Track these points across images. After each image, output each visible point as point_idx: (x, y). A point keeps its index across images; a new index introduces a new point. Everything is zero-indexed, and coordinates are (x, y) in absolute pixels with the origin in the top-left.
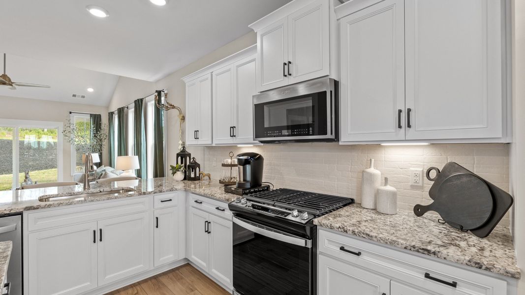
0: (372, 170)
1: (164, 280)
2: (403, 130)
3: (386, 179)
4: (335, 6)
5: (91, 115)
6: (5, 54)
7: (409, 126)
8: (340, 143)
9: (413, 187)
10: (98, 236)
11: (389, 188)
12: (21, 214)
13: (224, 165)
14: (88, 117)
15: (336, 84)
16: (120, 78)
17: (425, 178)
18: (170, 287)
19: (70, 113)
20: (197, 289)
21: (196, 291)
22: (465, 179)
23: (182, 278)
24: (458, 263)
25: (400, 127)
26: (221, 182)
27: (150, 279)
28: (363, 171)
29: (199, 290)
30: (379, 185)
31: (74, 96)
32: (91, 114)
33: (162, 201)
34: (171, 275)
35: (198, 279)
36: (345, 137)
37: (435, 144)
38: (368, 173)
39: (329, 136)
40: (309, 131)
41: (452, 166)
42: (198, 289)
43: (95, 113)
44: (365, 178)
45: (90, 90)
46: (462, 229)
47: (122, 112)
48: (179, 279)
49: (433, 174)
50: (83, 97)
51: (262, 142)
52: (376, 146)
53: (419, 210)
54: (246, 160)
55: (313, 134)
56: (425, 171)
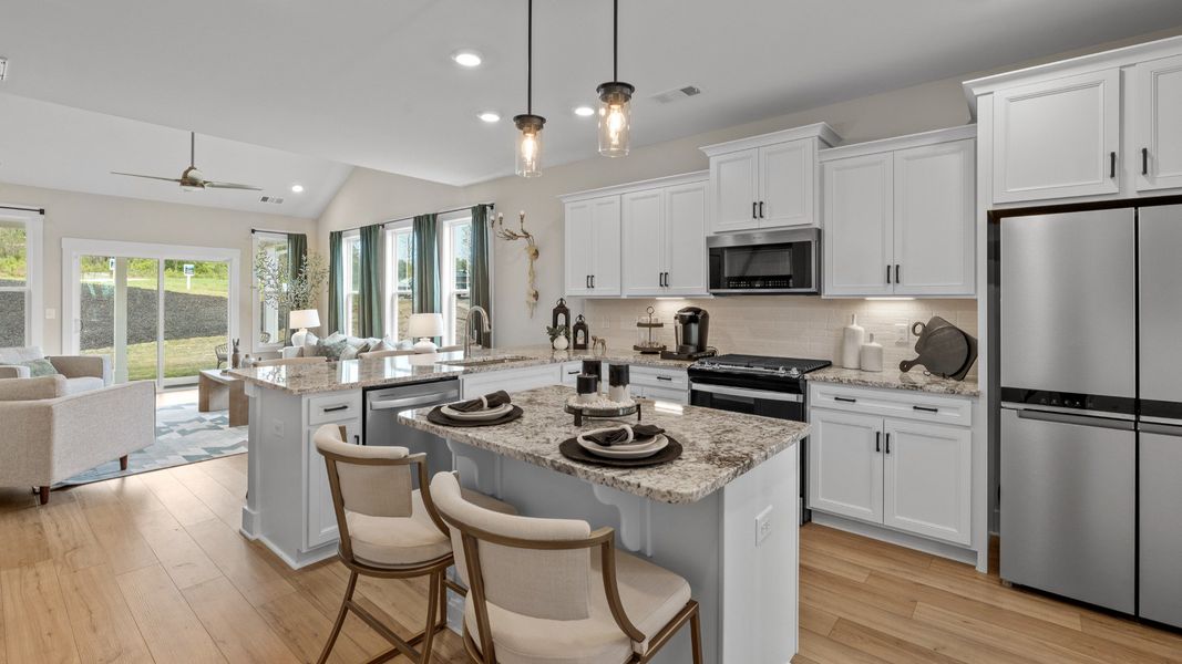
0: (855, 326)
2: (891, 285)
3: (872, 336)
4: (819, 149)
5: (290, 236)
6: (193, 134)
7: (898, 282)
8: (823, 297)
9: (899, 344)
11: (874, 344)
12: (456, 378)
13: (639, 325)
14: (285, 239)
15: (819, 232)
17: (912, 334)
19: (253, 231)
22: (947, 332)
24: (938, 393)
25: (889, 282)
26: (636, 348)
28: (845, 329)
30: (863, 341)
31: (265, 199)
32: (289, 234)
36: (830, 290)
37: (922, 299)
38: (851, 330)
39: (813, 289)
40: (788, 283)
41: (936, 320)
43: (295, 233)
44: (846, 336)
45: (298, 189)
46: (944, 376)
47: (373, 233)
49: (919, 329)
50: (280, 201)
51: (714, 294)
52: (859, 300)
53: (905, 366)
54: (691, 316)
55: (794, 287)
56: (911, 327)
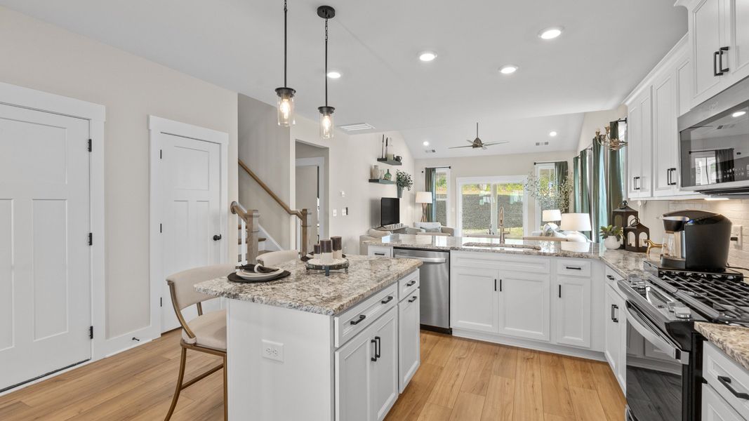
1: (567, 363)
10: (498, 285)
12: (449, 251)
14: (553, 166)
16: (585, 114)
18: (567, 372)
19: (535, 164)
20: (597, 390)
21: (595, 391)
23: (589, 372)
27: (553, 355)
29: (600, 393)
31: (537, 144)
32: (556, 163)
33: (567, 268)
34: (578, 363)
35: (610, 384)
42: (599, 391)
43: (560, 161)
45: (553, 134)
47: (583, 153)
48: (586, 372)
50: (547, 143)
